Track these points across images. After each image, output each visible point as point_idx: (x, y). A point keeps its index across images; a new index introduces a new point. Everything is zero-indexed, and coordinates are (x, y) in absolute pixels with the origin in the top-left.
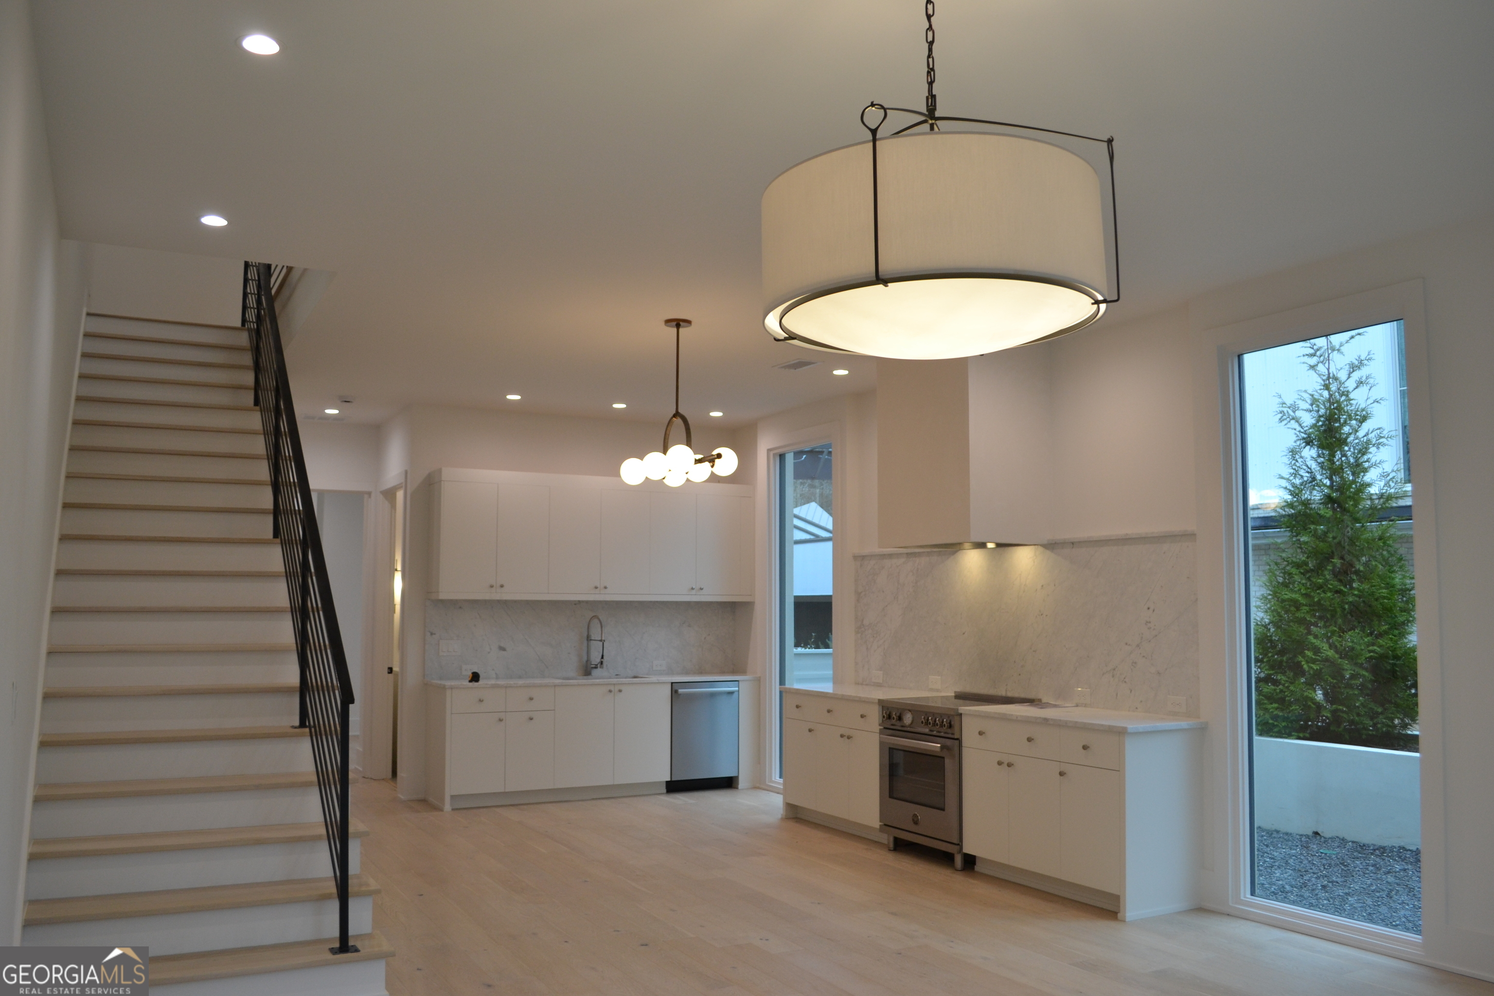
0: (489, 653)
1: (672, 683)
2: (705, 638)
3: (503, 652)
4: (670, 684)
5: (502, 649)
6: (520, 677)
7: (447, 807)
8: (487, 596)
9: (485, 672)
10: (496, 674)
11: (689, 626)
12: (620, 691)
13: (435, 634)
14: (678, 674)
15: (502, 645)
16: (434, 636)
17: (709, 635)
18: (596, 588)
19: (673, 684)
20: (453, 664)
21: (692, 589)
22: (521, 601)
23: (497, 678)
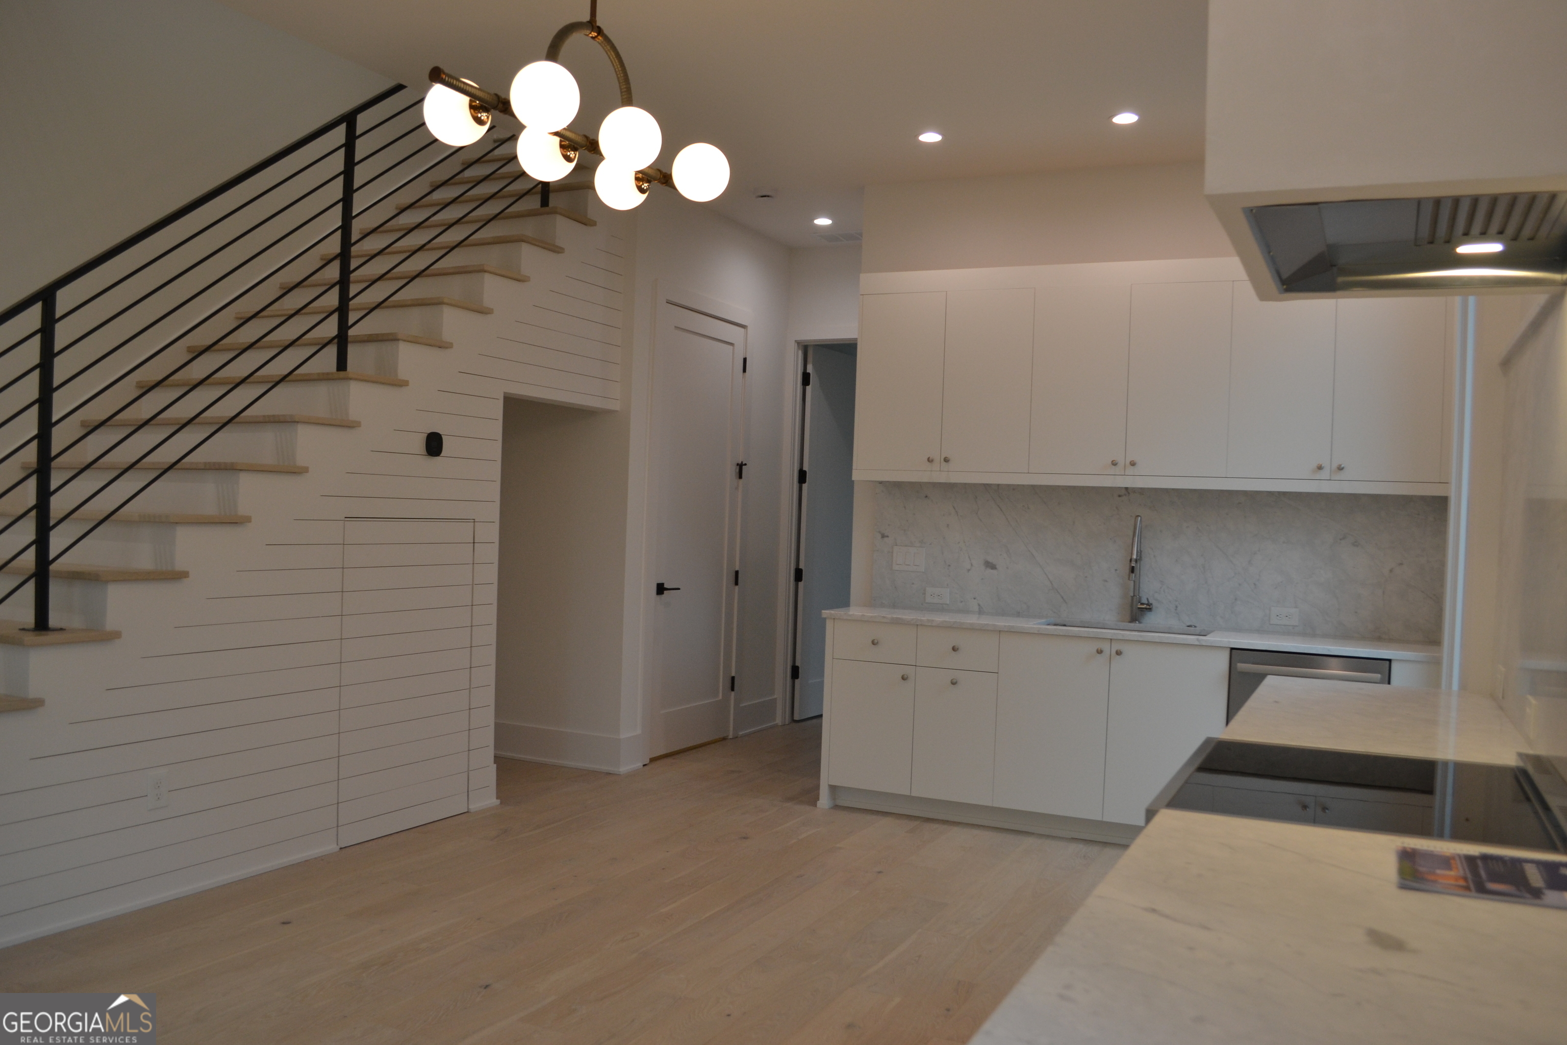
0: (969, 570)
1: (1232, 649)
2: (1391, 571)
3: (992, 571)
4: (1229, 650)
5: (990, 566)
6: (1018, 615)
7: (824, 801)
8: (925, 478)
9: (962, 602)
10: (979, 605)
11: (1356, 544)
12: (1119, 653)
13: (888, 537)
14: (1326, 636)
15: (990, 559)
16: (886, 539)
17: (1401, 564)
18: (1114, 464)
19: (1233, 651)
20: (913, 584)
21: (1320, 468)
22: (975, 485)
23: (981, 612)
